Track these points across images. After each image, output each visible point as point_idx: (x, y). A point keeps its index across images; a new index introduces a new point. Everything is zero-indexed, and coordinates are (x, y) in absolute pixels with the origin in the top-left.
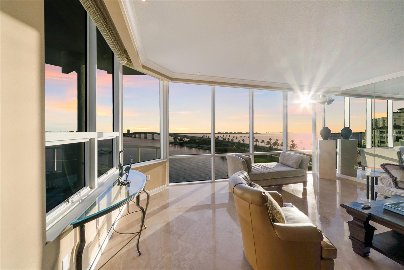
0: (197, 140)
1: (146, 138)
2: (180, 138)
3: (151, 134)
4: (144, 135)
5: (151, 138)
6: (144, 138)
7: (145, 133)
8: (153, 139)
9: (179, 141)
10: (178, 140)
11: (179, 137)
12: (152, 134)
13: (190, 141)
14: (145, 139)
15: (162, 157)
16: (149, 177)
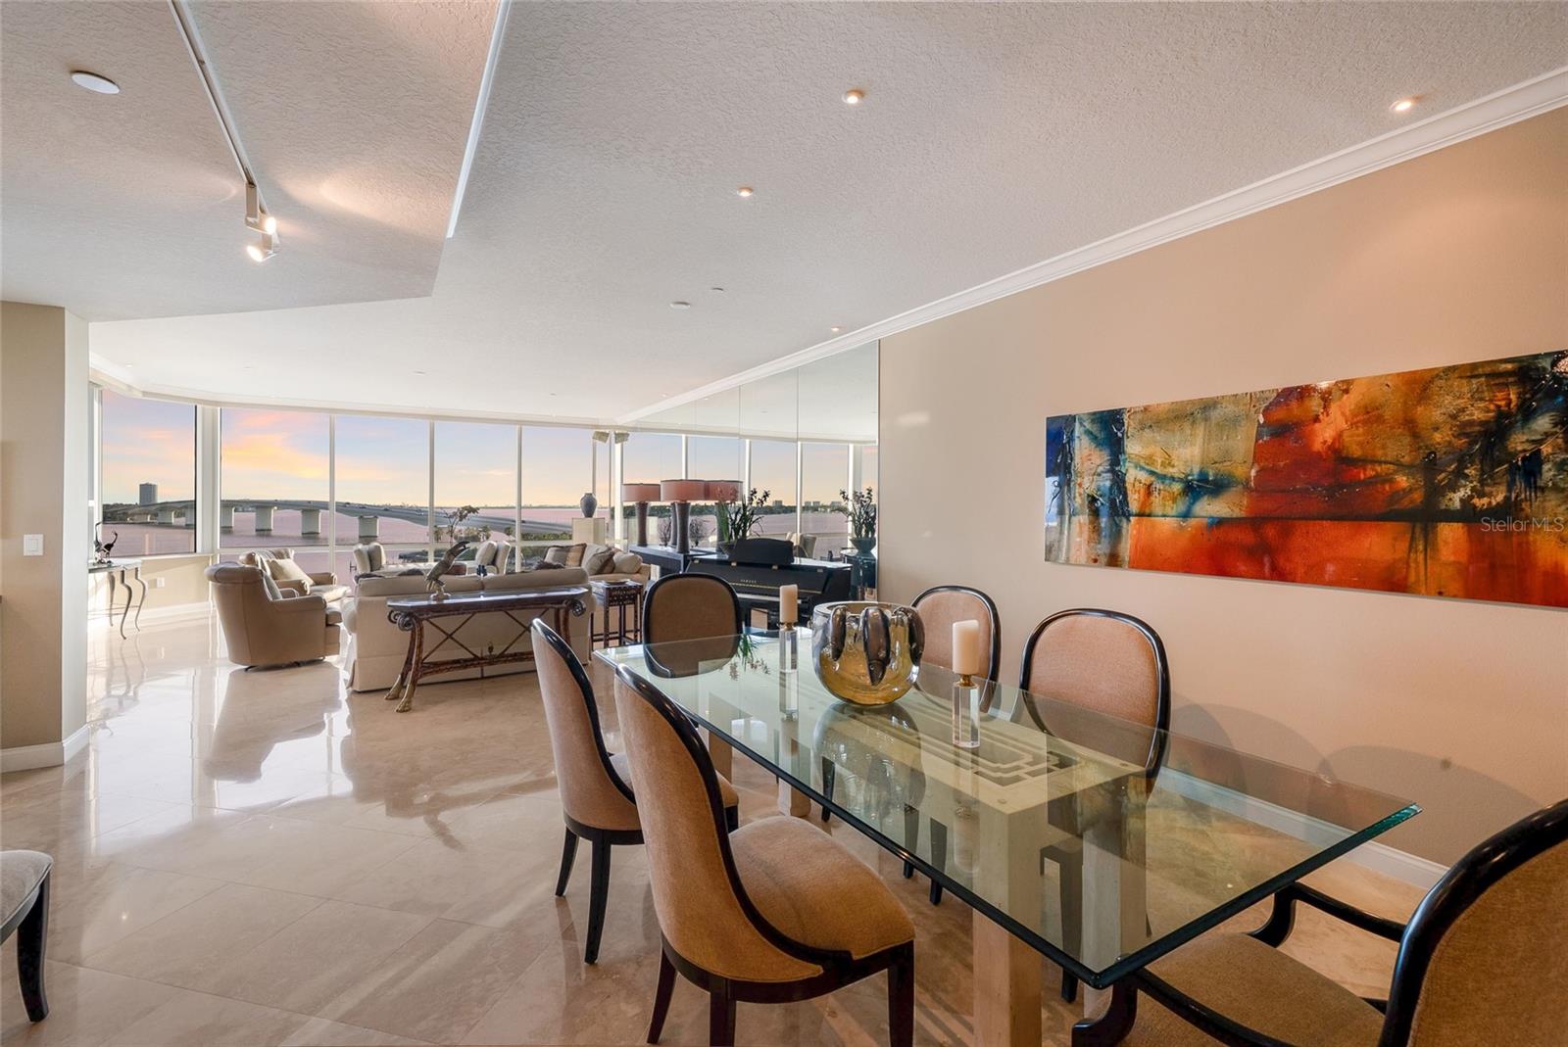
1: (263, 532)
7: (262, 507)
12: (304, 511)
15: (199, 549)
16: (160, 581)
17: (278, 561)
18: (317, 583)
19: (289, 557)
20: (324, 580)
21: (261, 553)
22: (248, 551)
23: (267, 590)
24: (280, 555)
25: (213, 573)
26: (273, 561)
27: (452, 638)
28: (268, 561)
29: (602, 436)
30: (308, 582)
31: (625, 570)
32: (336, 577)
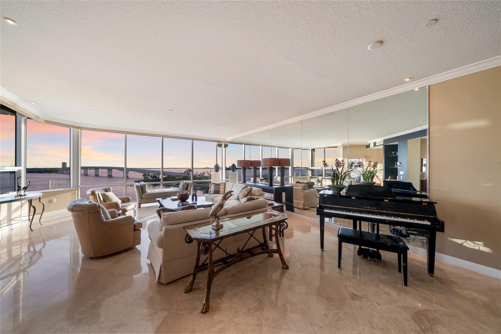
0: (177, 176)
1: (97, 175)
2: (153, 175)
3: (107, 170)
4: (94, 171)
5: (107, 175)
6: (94, 175)
7: (97, 169)
8: (110, 176)
9: (152, 179)
10: (150, 178)
11: (151, 174)
13: (167, 178)
14: (95, 177)
15: (72, 186)
16: (54, 200)
17: (106, 193)
18: (123, 202)
19: (110, 191)
20: (126, 200)
21: (98, 190)
22: (92, 190)
23: (102, 215)
24: (107, 190)
25: (71, 208)
26: (104, 194)
27: (219, 247)
28: (101, 194)
29: (220, 146)
30: (119, 202)
31: (257, 195)
32: (131, 198)
